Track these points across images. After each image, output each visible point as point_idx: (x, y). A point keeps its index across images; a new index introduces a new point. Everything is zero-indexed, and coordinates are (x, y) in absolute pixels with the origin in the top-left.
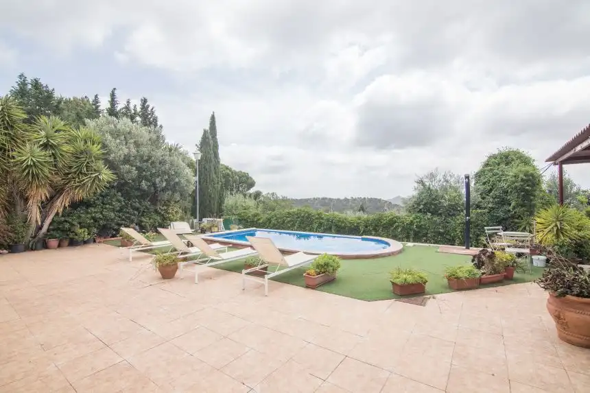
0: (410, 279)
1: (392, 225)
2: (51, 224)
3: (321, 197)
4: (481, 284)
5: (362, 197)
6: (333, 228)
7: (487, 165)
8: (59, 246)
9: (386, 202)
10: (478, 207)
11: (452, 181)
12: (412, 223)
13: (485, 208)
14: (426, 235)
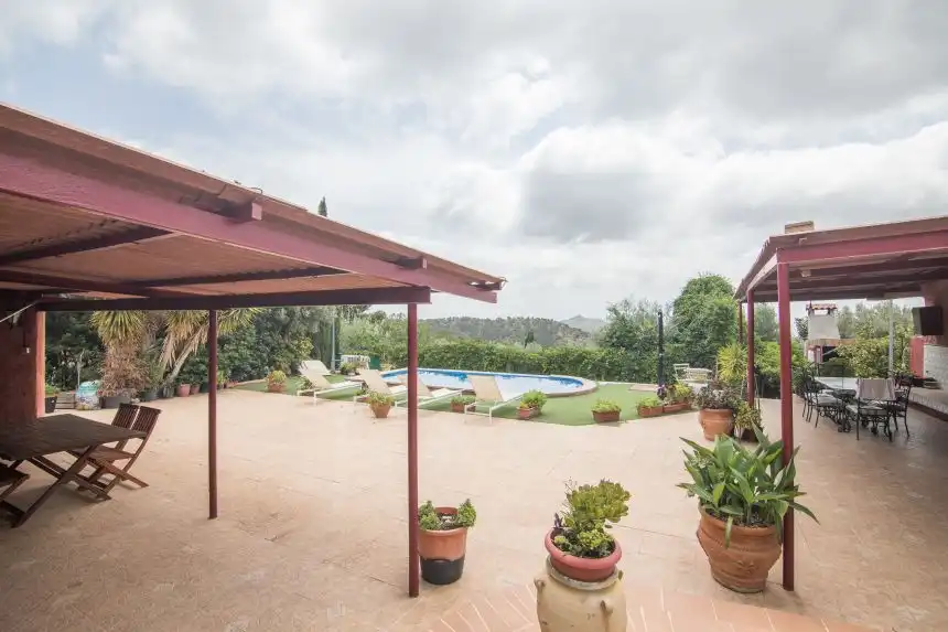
0: (607, 408)
1: (581, 362)
2: (183, 366)
3: (460, 316)
4: (663, 412)
5: (525, 317)
6: (509, 366)
7: (686, 292)
8: (191, 393)
9: (560, 324)
10: (676, 340)
11: (649, 310)
12: (603, 360)
13: (683, 342)
14: (619, 373)
